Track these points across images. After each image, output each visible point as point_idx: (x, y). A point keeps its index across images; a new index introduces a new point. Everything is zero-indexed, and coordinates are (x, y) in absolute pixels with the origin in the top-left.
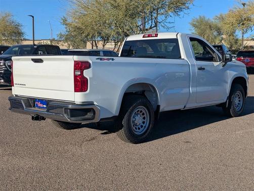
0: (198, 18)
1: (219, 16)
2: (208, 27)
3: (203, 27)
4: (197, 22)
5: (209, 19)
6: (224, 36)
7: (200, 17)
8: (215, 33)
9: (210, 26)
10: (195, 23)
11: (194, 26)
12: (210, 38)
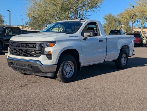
0: (108, 14)
1: (120, 14)
2: (114, 20)
3: (111, 20)
4: (107, 17)
5: (114, 15)
6: (123, 26)
7: (109, 14)
8: (118, 24)
9: (115, 20)
10: (106, 17)
11: (106, 19)
12: (115, 27)
